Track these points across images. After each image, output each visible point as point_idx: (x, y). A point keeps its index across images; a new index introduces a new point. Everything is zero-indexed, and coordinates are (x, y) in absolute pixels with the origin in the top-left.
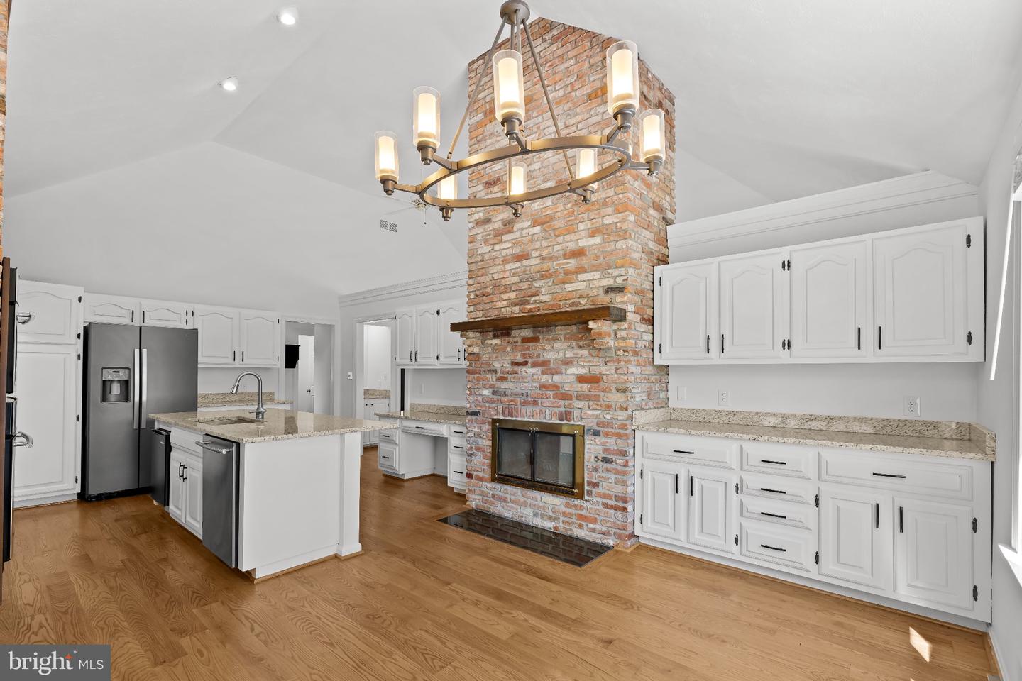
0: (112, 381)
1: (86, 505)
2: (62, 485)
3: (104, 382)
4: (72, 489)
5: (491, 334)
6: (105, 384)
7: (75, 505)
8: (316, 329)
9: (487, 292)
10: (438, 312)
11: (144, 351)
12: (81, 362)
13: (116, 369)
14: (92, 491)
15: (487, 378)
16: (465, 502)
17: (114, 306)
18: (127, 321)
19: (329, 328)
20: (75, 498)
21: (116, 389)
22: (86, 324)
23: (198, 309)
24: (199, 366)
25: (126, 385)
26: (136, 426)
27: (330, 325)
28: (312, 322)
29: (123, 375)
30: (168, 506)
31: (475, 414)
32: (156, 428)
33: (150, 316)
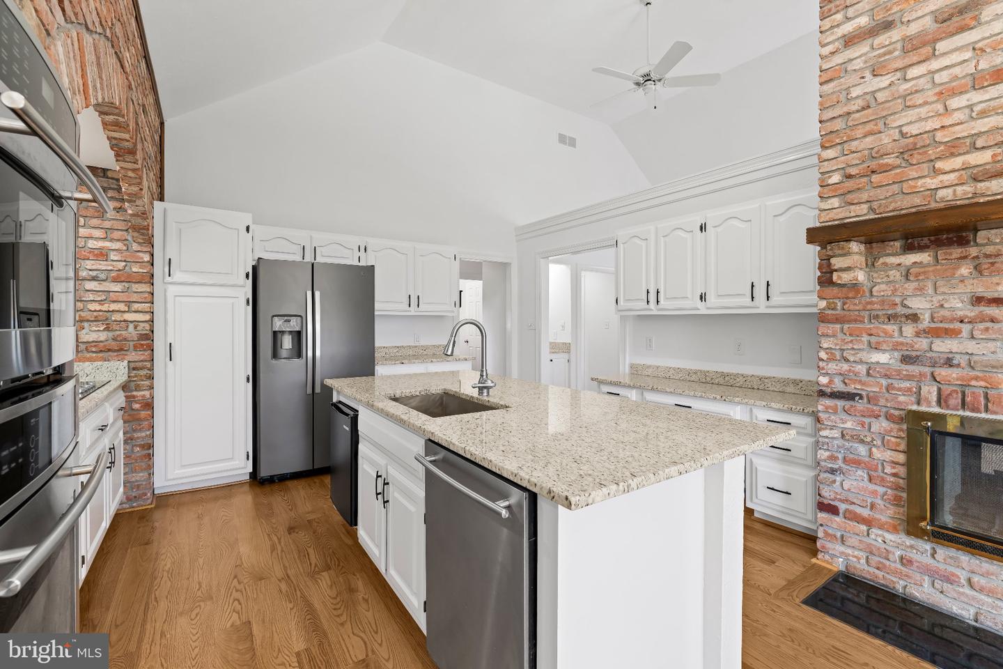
0: (283, 332)
1: (258, 490)
2: (232, 463)
3: (275, 333)
4: (243, 468)
5: (898, 244)
6: (276, 335)
7: (247, 488)
8: (485, 270)
9: (887, 165)
10: (703, 228)
11: (317, 294)
12: (250, 308)
13: (287, 317)
14: (264, 472)
15: (886, 332)
16: (814, 553)
17: (285, 241)
18: (298, 258)
19: (504, 267)
20: (248, 477)
21: (287, 342)
22: (254, 263)
23: (372, 242)
24: (376, 313)
25: (298, 336)
26: (309, 391)
27: (507, 263)
28: (478, 259)
29: (294, 325)
30: (356, 525)
31: (850, 396)
32: (335, 400)
33: (322, 252)
